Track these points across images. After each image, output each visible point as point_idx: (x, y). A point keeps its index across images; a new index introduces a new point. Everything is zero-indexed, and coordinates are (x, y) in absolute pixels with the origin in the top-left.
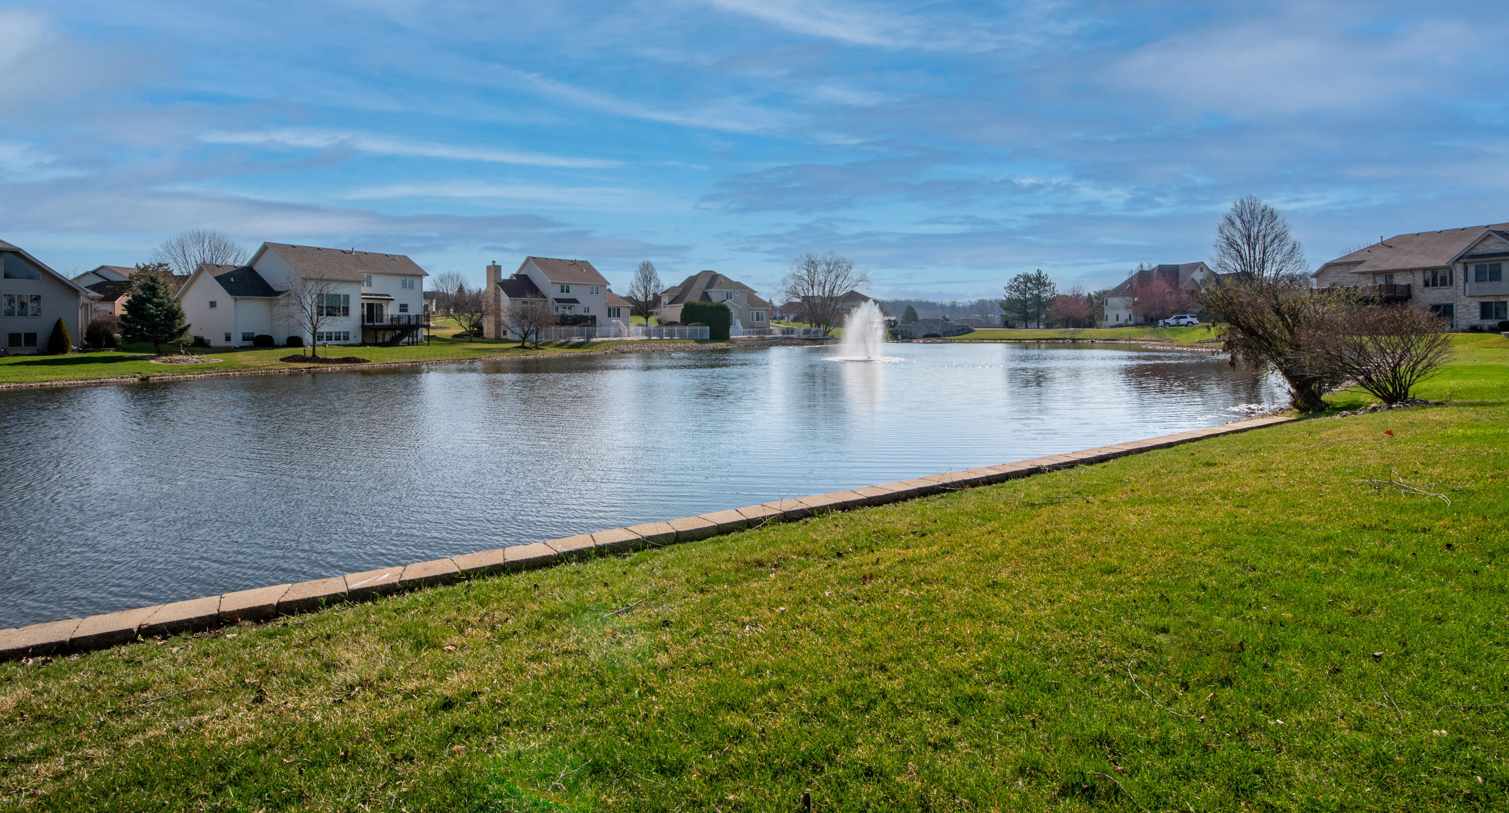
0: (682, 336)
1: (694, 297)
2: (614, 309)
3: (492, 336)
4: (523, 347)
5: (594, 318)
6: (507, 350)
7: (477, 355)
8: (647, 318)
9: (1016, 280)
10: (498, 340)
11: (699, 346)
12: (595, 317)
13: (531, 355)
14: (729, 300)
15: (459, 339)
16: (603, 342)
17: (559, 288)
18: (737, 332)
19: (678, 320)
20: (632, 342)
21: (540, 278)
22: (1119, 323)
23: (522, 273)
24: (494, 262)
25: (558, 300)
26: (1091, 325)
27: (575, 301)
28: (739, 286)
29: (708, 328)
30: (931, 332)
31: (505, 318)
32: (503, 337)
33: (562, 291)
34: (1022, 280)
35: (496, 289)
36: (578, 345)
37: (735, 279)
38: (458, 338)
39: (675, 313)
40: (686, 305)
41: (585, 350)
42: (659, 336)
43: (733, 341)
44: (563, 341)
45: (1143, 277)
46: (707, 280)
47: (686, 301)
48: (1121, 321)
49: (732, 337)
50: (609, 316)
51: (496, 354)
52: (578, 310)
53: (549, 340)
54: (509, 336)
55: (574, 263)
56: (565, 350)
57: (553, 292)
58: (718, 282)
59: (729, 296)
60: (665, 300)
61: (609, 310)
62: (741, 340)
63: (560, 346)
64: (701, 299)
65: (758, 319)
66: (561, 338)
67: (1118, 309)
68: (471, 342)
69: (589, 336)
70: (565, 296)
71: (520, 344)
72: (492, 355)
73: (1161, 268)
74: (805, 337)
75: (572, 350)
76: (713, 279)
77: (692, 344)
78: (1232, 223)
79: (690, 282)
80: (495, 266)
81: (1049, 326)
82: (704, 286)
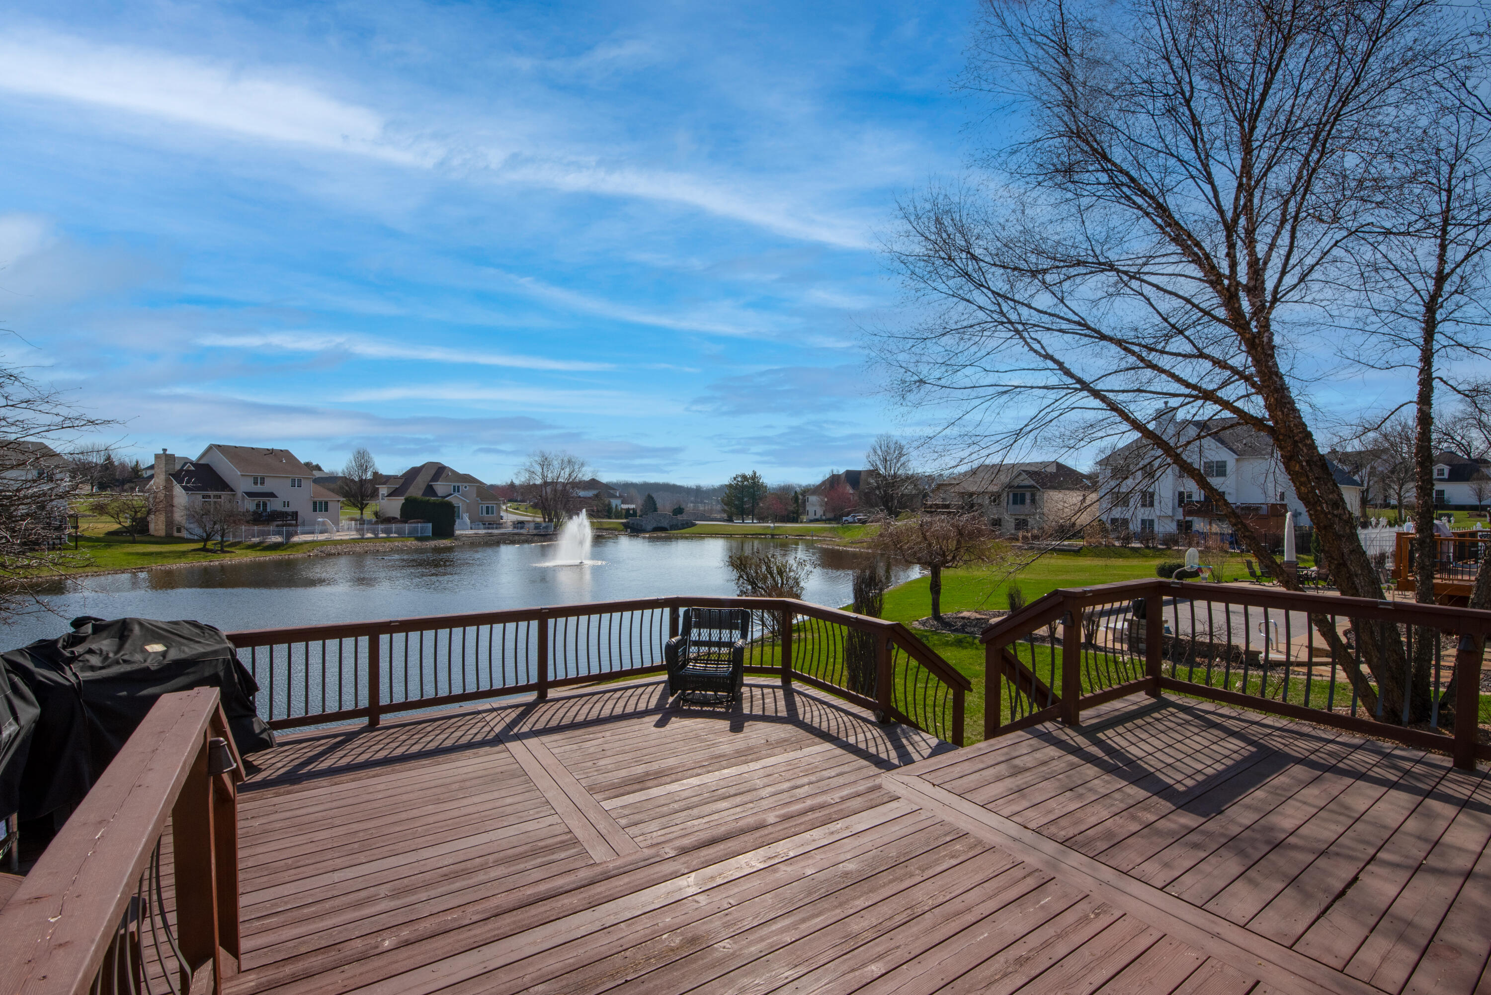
0: (401, 533)
1: (416, 491)
2: (321, 503)
3: (162, 533)
4: (204, 550)
5: (295, 515)
6: (184, 554)
7: (140, 563)
8: (362, 509)
9: (735, 479)
10: (169, 539)
11: (419, 544)
12: (297, 513)
13: (216, 561)
14: (456, 494)
15: (115, 538)
16: (306, 542)
17: (251, 480)
18: (464, 529)
19: (398, 515)
20: (341, 542)
21: (227, 469)
22: (816, 517)
23: (202, 462)
24: (165, 450)
25: (250, 494)
26: (795, 520)
27: (272, 495)
28: (468, 479)
29: (430, 525)
30: (660, 525)
31: (179, 516)
32: (176, 534)
33: (256, 483)
34: (739, 479)
35: (168, 480)
36: (275, 547)
37: (461, 471)
38: (112, 539)
39: (394, 506)
40: (406, 499)
41: (283, 553)
42: (373, 533)
43: (457, 538)
44: (256, 540)
45: (834, 481)
46: (433, 472)
47: (407, 495)
48: (818, 516)
49: (457, 532)
50: (315, 510)
51: (171, 561)
52: (275, 505)
53: (237, 540)
54: (184, 534)
55: (271, 452)
56: (258, 553)
57: (243, 484)
58: (444, 475)
59: (456, 489)
60: (383, 490)
61: (315, 503)
62: (466, 536)
63: (253, 547)
64: (424, 494)
65: (488, 513)
66: (254, 537)
67: (815, 505)
68: (134, 542)
69: (289, 535)
70: (259, 488)
71: (200, 545)
72: (165, 561)
73: (848, 473)
74: (535, 532)
75: (268, 553)
76: (439, 471)
77: (412, 543)
78: (875, 452)
79: (413, 473)
80: (167, 456)
81: (762, 519)
82: (429, 479)
